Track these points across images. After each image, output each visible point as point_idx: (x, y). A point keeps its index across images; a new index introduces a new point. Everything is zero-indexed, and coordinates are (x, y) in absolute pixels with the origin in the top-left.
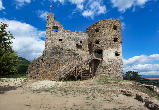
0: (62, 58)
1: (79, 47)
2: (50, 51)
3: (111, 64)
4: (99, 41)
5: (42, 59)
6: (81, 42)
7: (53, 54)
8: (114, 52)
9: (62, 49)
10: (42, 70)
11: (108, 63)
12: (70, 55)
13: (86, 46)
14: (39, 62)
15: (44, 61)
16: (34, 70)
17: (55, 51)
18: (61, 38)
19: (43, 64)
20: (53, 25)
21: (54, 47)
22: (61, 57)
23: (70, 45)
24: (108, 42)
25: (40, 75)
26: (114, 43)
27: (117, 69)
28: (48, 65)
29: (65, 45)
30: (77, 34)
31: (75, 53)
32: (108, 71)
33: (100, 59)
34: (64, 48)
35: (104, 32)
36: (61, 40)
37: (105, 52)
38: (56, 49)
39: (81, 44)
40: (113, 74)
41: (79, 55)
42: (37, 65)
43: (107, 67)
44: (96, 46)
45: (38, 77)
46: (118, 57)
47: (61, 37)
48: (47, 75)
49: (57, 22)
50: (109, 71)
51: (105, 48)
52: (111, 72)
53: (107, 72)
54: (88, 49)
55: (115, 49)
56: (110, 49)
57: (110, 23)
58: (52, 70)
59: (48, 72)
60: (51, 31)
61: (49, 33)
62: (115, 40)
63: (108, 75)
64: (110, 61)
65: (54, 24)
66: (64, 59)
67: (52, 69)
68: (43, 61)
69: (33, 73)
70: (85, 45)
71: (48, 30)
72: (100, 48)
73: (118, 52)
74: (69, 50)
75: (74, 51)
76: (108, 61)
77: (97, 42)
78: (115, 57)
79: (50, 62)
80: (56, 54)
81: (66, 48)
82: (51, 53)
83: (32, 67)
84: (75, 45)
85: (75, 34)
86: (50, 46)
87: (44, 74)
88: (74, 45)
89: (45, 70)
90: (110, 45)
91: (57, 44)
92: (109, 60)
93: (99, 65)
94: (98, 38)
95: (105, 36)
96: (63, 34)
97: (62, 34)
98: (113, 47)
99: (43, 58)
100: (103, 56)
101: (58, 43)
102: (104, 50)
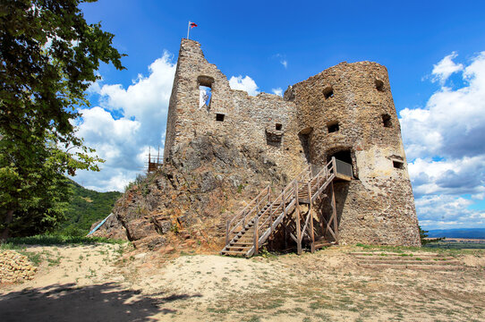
0: (229, 173)
1: (273, 140)
2: (192, 150)
3: (385, 195)
4: (338, 122)
5: (170, 177)
6: (279, 127)
7: (202, 159)
8: (388, 156)
9: (226, 145)
10: (174, 213)
11: (376, 190)
12: (251, 166)
13: (291, 137)
14: (159, 188)
15: (176, 183)
16: (140, 214)
17: (206, 152)
18: (221, 111)
19: (173, 193)
20: (200, 73)
21: (203, 139)
22: (226, 170)
23: (249, 134)
24: (369, 127)
25: (170, 234)
26: (383, 128)
27: (406, 212)
28: (191, 196)
29: (234, 134)
30: (266, 103)
31: (266, 159)
32: (380, 218)
33: (348, 178)
34: (232, 141)
35: (351, 97)
36: (220, 118)
37: (361, 158)
38: (210, 145)
39: (279, 133)
40: (395, 226)
41: (275, 165)
42: (150, 197)
43: (373, 205)
44: (331, 140)
45: (166, 243)
46: (400, 171)
47: (222, 109)
48: (194, 233)
49: (208, 65)
50: (382, 218)
51: (359, 143)
52: (389, 222)
53: (376, 220)
54: (300, 148)
55: (389, 148)
56: (376, 147)
57: (366, 74)
58: (207, 215)
59: (196, 222)
60: (192, 89)
61: (187, 94)
62: (386, 121)
63: (380, 233)
64: (382, 186)
65: (202, 70)
66: (237, 177)
67: (207, 210)
68: (172, 182)
69: (140, 226)
70: (289, 136)
71: (184, 87)
72: (345, 145)
73: (397, 157)
74: (245, 150)
75: (262, 154)
76: (376, 185)
77: (333, 127)
78: (394, 172)
79: (196, 186)
80: (209, 160)
81: (237, 143)
82: (195, 157)
83: (130, 203)
84: (262, 133)
85: (260, 103)
86: (191, 136)
87: (185, 230)
88: (260, 135)
89: (186, 215)
90: (375, 134)
91: (209, 130)
92: (377, 181)
93: (349, 199)
94: (335, 113)
95: (356, 110)
96: (227, 99)
97: (224, 101)
98: (383, 141)
99: (175, 174)
100: (357, 170)
101: (213, 125)
102: (359, 149)
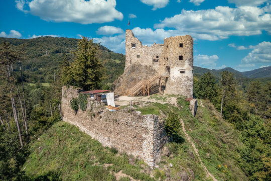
1: (156, 61)
3: (176, 81)
6: (157, 57)
7: (132, 72)
8: (179, 70)
9: (140, 65)
18: (139, 54)
20: (132, 42)
21: (133, 65)
23: (147, 61)
24: (174, 61)
26: (179, 61)
29: (143, 61)
31: (151, 69)
33: (168, 77)
34: (142, 64)
36: (138, 56)
38: (135, 66)
39: (157, 59)
41: (155, 70)
43: (172, 84)
46: (182, 74)
51: (171, 66)
55: (180, 67)
56: (175, 67)
60: (130, 48)
62: (181, 58)
66: (140, 76)
70: (161, 59)
73: (182, 70)
74: (146, 67)
76: (174, 79)
78: (180, 75)
79: (128, 80)
84: (151, 60)
85: (151, 49)
90: (176, 63)
91: (135, 61)
92: (174, 77)
96: (140, 50)
98: (178, 65)
100: (170, 74)
101: (136, 59)
102: (171, 68)
